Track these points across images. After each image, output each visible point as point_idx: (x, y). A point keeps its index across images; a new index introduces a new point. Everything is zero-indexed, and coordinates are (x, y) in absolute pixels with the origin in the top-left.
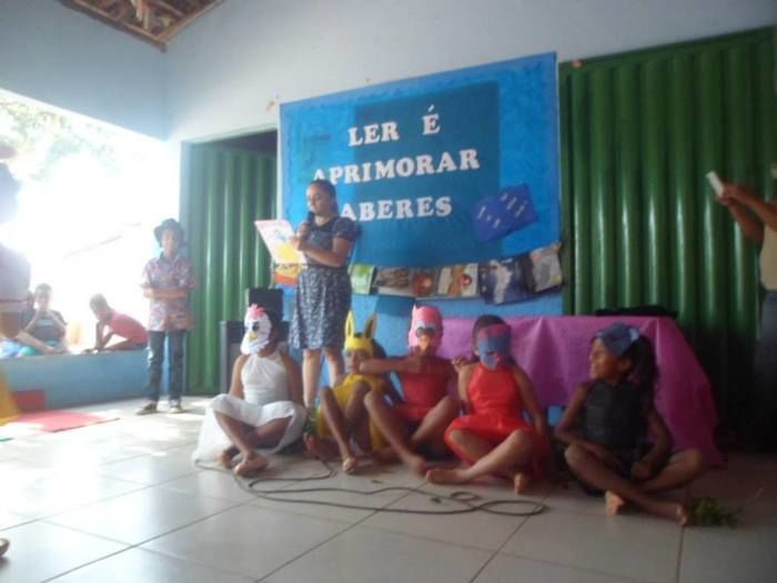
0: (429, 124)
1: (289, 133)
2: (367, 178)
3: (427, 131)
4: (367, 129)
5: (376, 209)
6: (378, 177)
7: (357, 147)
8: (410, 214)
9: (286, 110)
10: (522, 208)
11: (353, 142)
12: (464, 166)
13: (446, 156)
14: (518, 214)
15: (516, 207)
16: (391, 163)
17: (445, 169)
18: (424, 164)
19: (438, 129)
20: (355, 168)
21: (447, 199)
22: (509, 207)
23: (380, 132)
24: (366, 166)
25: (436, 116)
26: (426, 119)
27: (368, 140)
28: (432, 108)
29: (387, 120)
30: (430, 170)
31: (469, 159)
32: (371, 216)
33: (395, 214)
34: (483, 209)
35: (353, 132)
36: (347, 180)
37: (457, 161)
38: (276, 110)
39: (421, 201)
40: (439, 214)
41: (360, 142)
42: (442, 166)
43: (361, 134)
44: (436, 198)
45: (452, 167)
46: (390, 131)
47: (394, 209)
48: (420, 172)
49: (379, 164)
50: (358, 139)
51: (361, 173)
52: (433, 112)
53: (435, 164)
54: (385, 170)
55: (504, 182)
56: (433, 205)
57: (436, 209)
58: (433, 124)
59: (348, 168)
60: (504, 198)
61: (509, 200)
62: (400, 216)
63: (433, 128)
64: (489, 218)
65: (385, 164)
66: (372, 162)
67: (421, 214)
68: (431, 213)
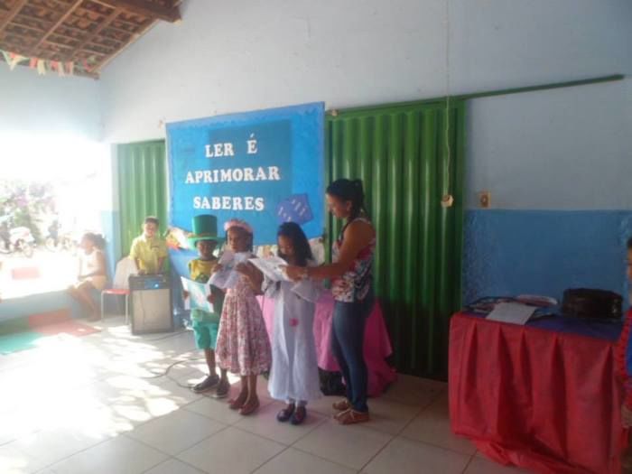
0: (251, 147)
1: (172, 143)
2: (216, 180)
3: (250, 151)
4: (216, 146)
5: (221, 202)
6: (222, 180)
7: (210, 158)
8: (241, 208)
9: (171, 128)
10: (304, 210)
11: (208, 155)
12: (271, 178)
13: (260, 170)
14: (301, 214)
15: (300, 209)
16: (229, 171)
17: (260, 178)
18: (248, 175)
19: (255, 152)
20: (209, 173)
21: (262, 199)
22: (296, 209)
23: (223, 149)
24: (216, 172)
25: (255, 141)
26: (249, 142)
27: (217, 155)
28: (252, 136)
29: (227, 142)
30: (252, 179)
31: (274, 173)
32: (219, 207)
33: (232, 206)
34: (282, 209)
35: (208, 147)
36: (205, 181)
37: (267, 174)
38: (163, 126)
39: (247, 199)
40: (257, 209)
41: (212, 155)
42: (258, 176)
43: (212, 150)
44: (255, 198)
45: (264, 178)
46: (229, 149)
47: (231, 202)
48: (246, 179)
49: (223, 171)
50: (210, 152)
51: (212, 176)
52: (252, 139)
53: (255, 174)
54: (227, 175)
55: (295, 191)
56: (253, 203)
57: (255, 205)
58: (253, 146)
59: (205, 172)
60: (294, 202)
61: (296, 204)
62: (235, 208)
63: (253, 150)
64: (285, 215)
65: (226, 172)
66: (219, 170)
67: (247, 208)
68: (252, 208)
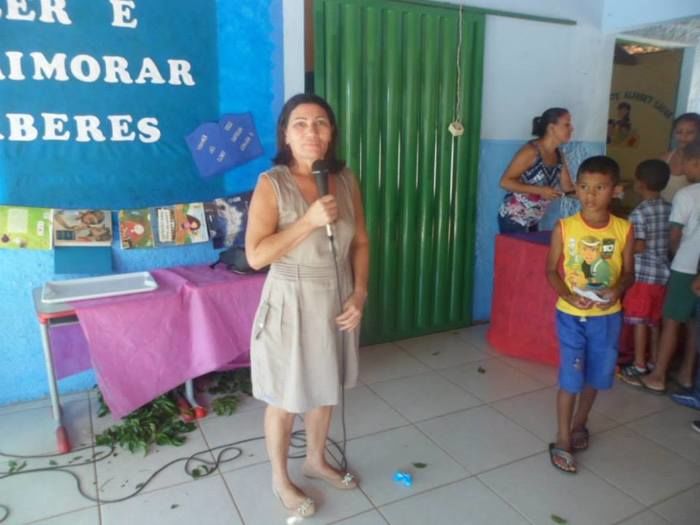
0: (121, 12)
2: (16, 75)
3: (118, 22)
5: (39, 125)
6: (38, 77)
8: (99, 137)
10: (248, 140)
12: (174, 80)
13: (148, 63)
14: (243, 146)
15: (241, 139)
16: (60, 58)
17: (148, 79)
18: (116, 69)
19: (134, 24)
21: (154, 121)
22: (234, 139)
23: (34, 5)
24: (15, 56)
26: (116, 4)
27: (14, 15)
30: (126, 79)
31: (182, 73)
33: (74, 135)
34: (204, 138)
39: (115, 119)
40: (143, 139)
42: (143, 74)
44: (136, 119)
45: (157, 79)
48: (111, 79)
53: (134, 70)
54: (51, 66)
56: (133, 127)
57: (138, 132)
58: (127, 14)
60: (228, 126)
61: (234, 129)
62: (82, 137)
63: (127, 20)
64: (212, 150)
65: (49, 59)
66: (25, 52)
67: (117, 136)
68: (132, 137)
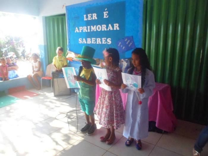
0: (105, 15)
1: (68, 15)
2: (89, 31)
3: (105, 17)
4: (89, 15)
5: (91, 40)
6: (92, 31)
7: (86, 21)
8: (100, 43)
9: (68, 8)
10: (131, 43)
11: (85, 19)
12: (115, 29)
13: (110, 25)
14: (130, 45)
15: (129, 43)
16: (95, 26)
17: (110, 29)
18: (104, 28)
19: (107, 17)
20: (86, 27)
21: (110, 39)
22: (127, 43)
23: (92, 16)
24: (89, 27)
25: (107, 12)
26: (105, 13)
27: (89, 19)
28: (106, 10)
29: (94, 13)
30: (106, 30)
31: (116, 27)
32: (90, 42)
33: (96, 42)
34: (120, 43)
35: (85, 16)
36: (84, 31)
37: (113, 27)
38: (65, 8)
39: (103, 39)
40: (108, 43)
41: (87, 20)
42: (109, 28)
43: (87, 17)
45: (111, 29)
46: (95, 16)
47: (96, 41)
48: (103, 30)
49: (92, 27)
50: (86, 19)
51: (87, 29)
52: (106, 11)
53: (107, 28)
54: (94, 28)
55: (127, 35)
56: (106, 40)
57: (107, 42)
58: (107, 15)
59: (84, 27)
60: (126, 40)
61: (127, 41)
62: (98, 43)
63: (106, 16)
64: (122, 46)
65: (93, 27)
66: (90, 26)
67: (103, 43)
68: (106, 43)
